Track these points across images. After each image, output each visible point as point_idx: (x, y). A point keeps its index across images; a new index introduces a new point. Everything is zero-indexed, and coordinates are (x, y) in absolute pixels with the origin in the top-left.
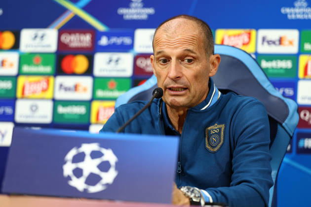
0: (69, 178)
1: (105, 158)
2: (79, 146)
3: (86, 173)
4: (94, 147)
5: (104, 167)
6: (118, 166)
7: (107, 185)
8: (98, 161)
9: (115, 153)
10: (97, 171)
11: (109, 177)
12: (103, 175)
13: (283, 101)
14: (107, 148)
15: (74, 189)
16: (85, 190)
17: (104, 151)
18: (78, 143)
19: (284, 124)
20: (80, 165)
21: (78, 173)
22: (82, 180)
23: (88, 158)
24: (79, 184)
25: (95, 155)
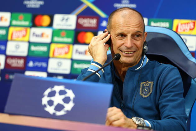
0: (45, 106)
1: (67, 95)
2: (53, 87)
3: (55, 104)
4: (62, 88)
6: (75, 101)
7: (67, 111)
8: (63, 97)
9: (74, 92)
10: (62, 103)
11: (69, 107)
12: (65, 105)
14: (69, 89)
15: (48, 113)
16: (54, 114)
17: (67, 91)
20: (52, 98)
21: (51, 103)
23: (57, 94)
25: (62, 93)
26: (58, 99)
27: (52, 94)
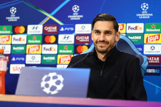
0: (43, 88)
2: (48, 74)
4: (54, 74)
5: (58, 83)
6: (64, 82)
7: (59, 91)
8: (55, 80)
9: (63, 77)
10: (55, 85)
11: (60, 87)
12: (57, 86)
13: (141, 56)
16: (50, 93)
17: (58, 76)
18: (47, 73)
19: (142, 66)
20: (48, 82)
21: (47, 86)
22: (49, 89)
24: (47, 90)
25: (55, 78)
26: (52, 83)
27: (48, 79)
